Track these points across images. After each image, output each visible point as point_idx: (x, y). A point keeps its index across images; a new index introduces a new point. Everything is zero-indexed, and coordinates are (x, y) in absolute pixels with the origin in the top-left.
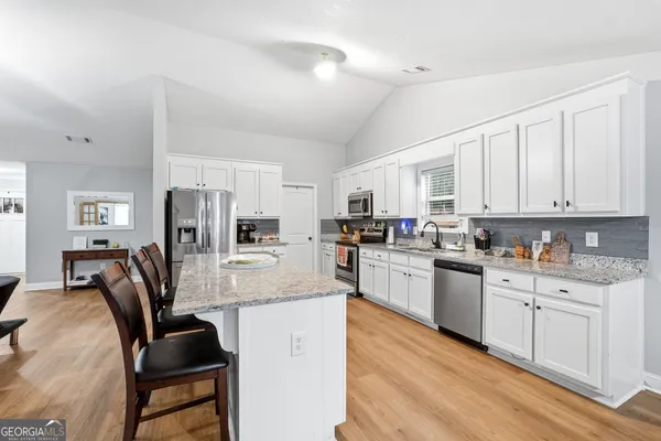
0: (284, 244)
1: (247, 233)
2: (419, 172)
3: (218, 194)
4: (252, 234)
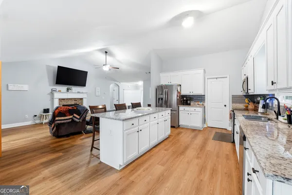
0: (201, 107)
1: (185, 101)
4: (189, 102)
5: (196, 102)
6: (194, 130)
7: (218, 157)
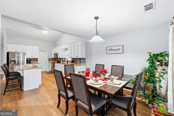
0: (39, 64)
1: (29, 61)
2: (66, 50)
3: (21, 53)
5: (34, 61)
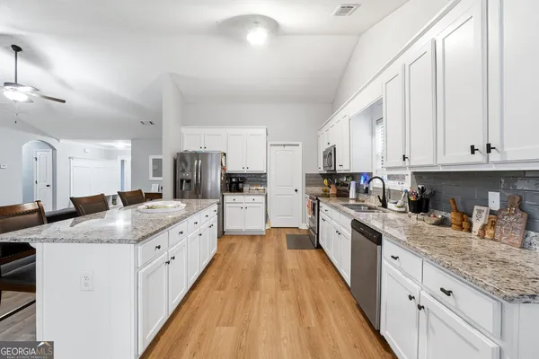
1: (236, 184)
2: (374, 122)
4: (240, 185)
5: (251, 185)
6: (252, 237)
7: (310, 276)
